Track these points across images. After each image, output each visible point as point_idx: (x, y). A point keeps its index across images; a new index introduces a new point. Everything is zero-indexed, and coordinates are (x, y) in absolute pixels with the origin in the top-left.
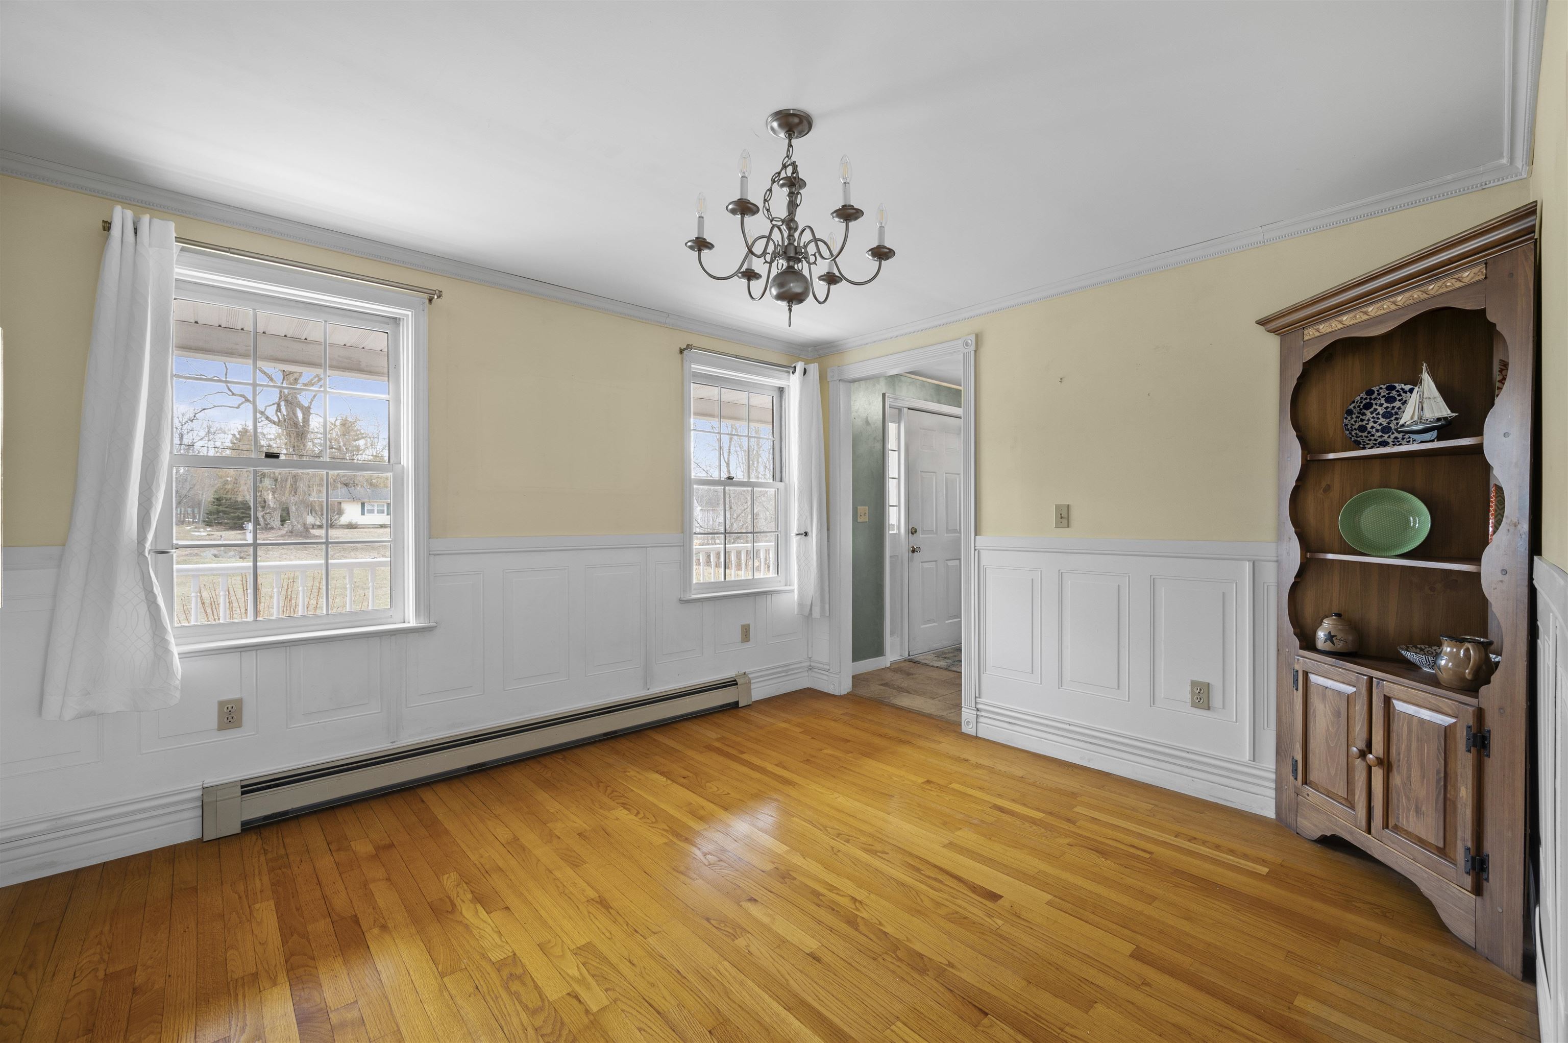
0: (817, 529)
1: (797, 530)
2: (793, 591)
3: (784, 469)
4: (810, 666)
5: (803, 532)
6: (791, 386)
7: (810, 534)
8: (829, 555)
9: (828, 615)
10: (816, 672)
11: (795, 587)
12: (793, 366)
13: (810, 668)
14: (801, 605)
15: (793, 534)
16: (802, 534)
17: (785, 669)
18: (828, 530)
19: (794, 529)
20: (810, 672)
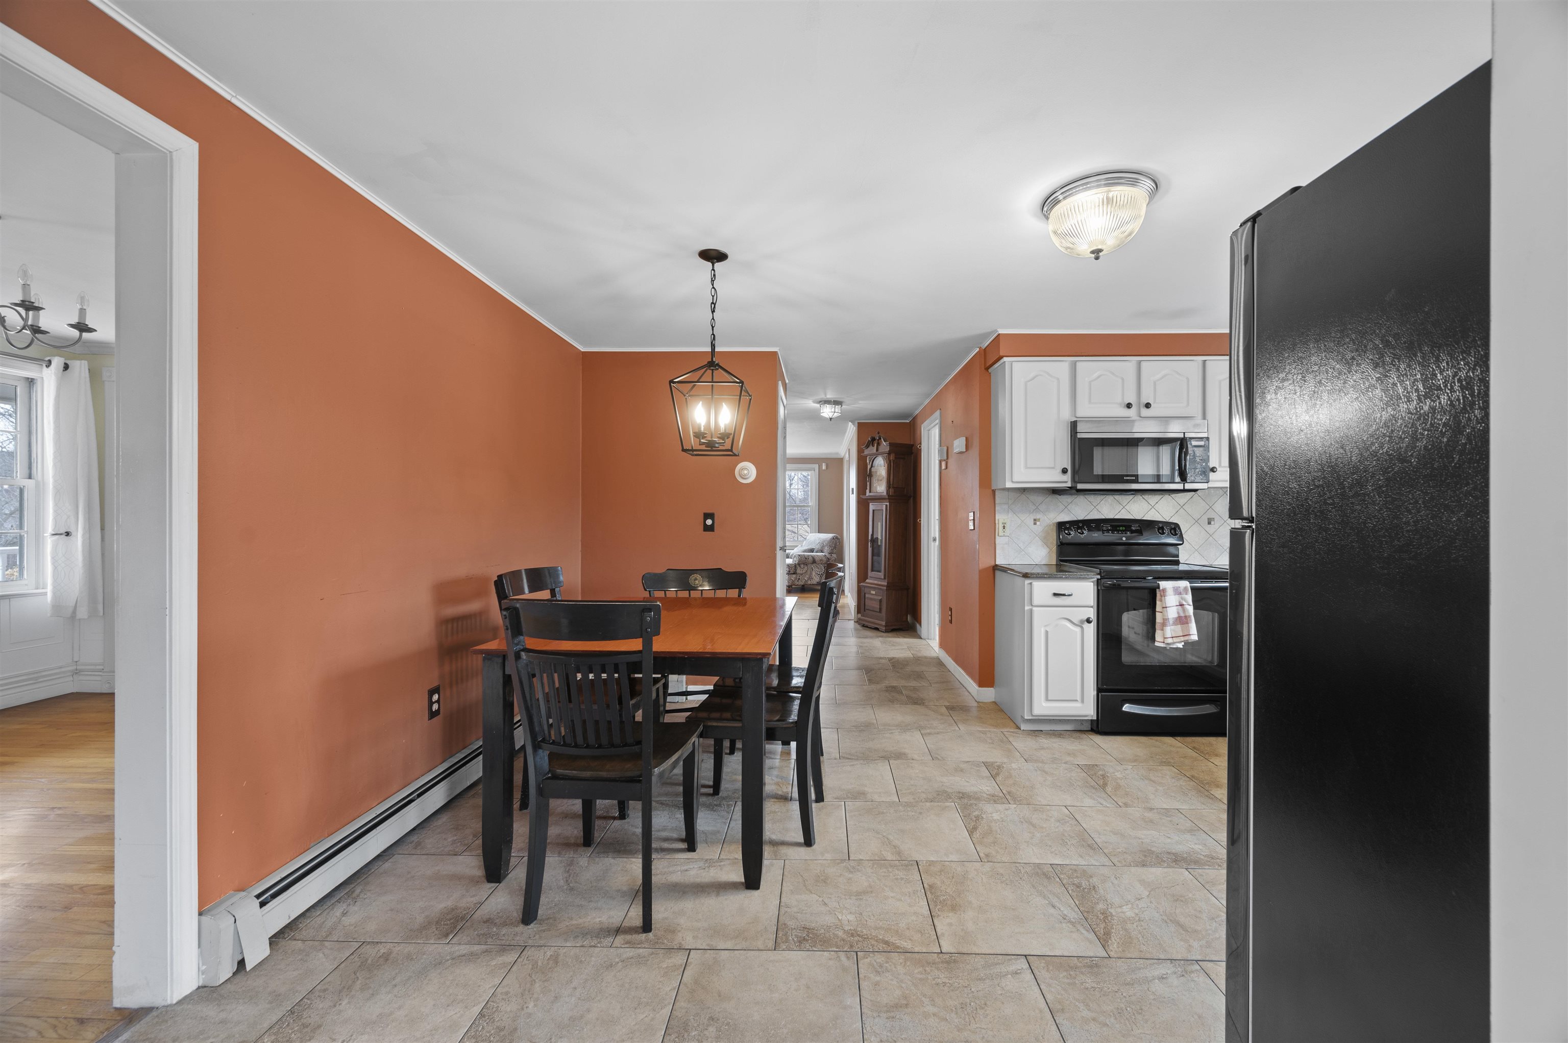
0: (84, 529)
1: (53, 530)
2: (45, 594)
3: (34, 465)
4: (76, 670)
5: (63, 531)
6: (45, 378)
7: (73, 534)
8: (103, 555)
9: (101, 614)
10: (83, 675)
11: (49, 589)
12: (47, 359)
13: (76, 672)
14: (57, 607)
15: (47, 535)
16: (61, 534)
17: (36, 675)
18: (102, 529)
19: (50, 528)
20: (74, 676)
